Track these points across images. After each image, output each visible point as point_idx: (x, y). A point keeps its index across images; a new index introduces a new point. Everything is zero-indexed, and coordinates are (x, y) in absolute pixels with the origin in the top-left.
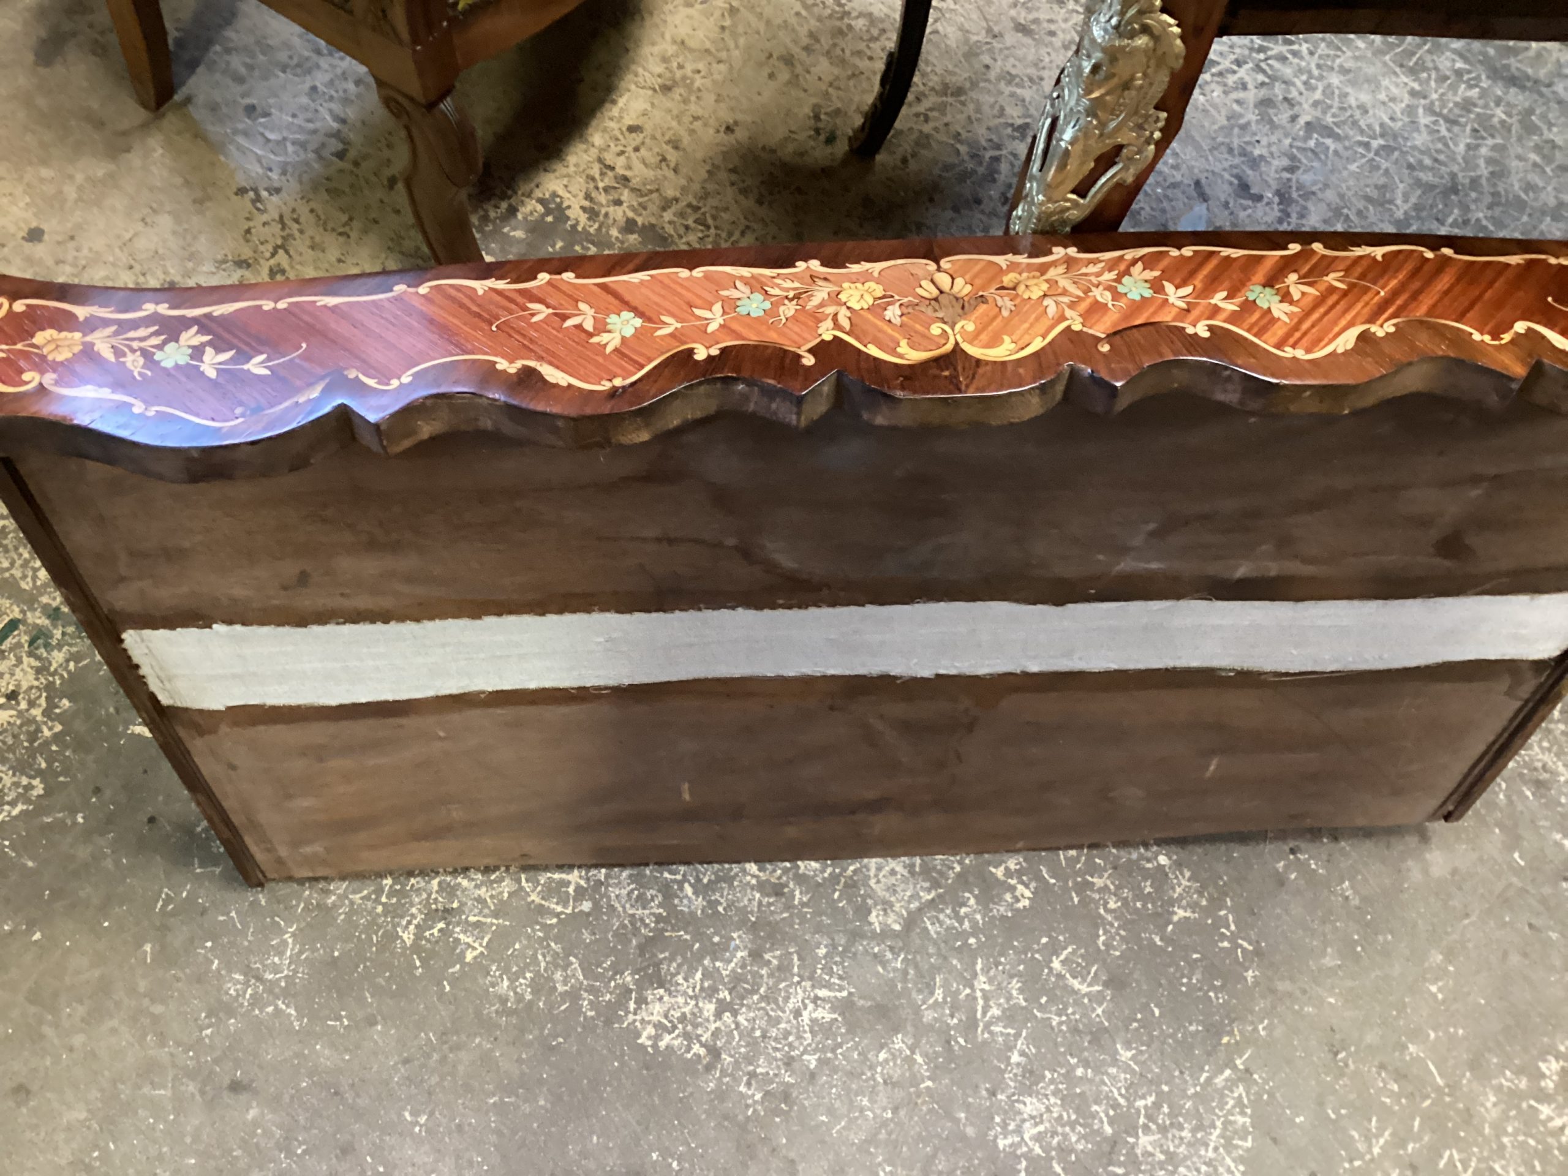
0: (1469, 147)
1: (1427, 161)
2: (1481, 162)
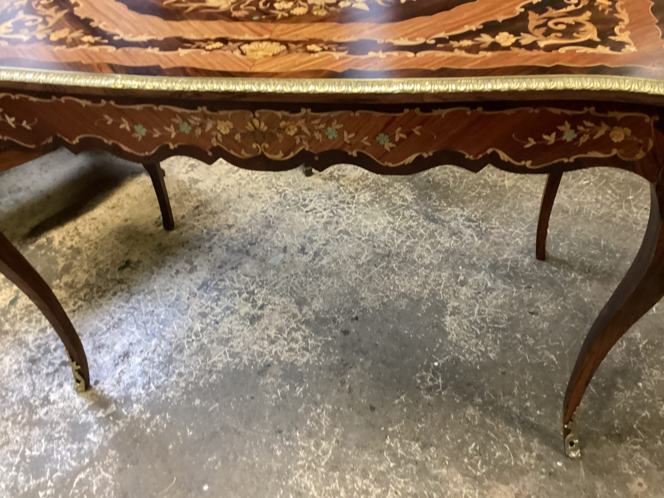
0: (402, 242)
1: (382, 245)
2: (405, 247)
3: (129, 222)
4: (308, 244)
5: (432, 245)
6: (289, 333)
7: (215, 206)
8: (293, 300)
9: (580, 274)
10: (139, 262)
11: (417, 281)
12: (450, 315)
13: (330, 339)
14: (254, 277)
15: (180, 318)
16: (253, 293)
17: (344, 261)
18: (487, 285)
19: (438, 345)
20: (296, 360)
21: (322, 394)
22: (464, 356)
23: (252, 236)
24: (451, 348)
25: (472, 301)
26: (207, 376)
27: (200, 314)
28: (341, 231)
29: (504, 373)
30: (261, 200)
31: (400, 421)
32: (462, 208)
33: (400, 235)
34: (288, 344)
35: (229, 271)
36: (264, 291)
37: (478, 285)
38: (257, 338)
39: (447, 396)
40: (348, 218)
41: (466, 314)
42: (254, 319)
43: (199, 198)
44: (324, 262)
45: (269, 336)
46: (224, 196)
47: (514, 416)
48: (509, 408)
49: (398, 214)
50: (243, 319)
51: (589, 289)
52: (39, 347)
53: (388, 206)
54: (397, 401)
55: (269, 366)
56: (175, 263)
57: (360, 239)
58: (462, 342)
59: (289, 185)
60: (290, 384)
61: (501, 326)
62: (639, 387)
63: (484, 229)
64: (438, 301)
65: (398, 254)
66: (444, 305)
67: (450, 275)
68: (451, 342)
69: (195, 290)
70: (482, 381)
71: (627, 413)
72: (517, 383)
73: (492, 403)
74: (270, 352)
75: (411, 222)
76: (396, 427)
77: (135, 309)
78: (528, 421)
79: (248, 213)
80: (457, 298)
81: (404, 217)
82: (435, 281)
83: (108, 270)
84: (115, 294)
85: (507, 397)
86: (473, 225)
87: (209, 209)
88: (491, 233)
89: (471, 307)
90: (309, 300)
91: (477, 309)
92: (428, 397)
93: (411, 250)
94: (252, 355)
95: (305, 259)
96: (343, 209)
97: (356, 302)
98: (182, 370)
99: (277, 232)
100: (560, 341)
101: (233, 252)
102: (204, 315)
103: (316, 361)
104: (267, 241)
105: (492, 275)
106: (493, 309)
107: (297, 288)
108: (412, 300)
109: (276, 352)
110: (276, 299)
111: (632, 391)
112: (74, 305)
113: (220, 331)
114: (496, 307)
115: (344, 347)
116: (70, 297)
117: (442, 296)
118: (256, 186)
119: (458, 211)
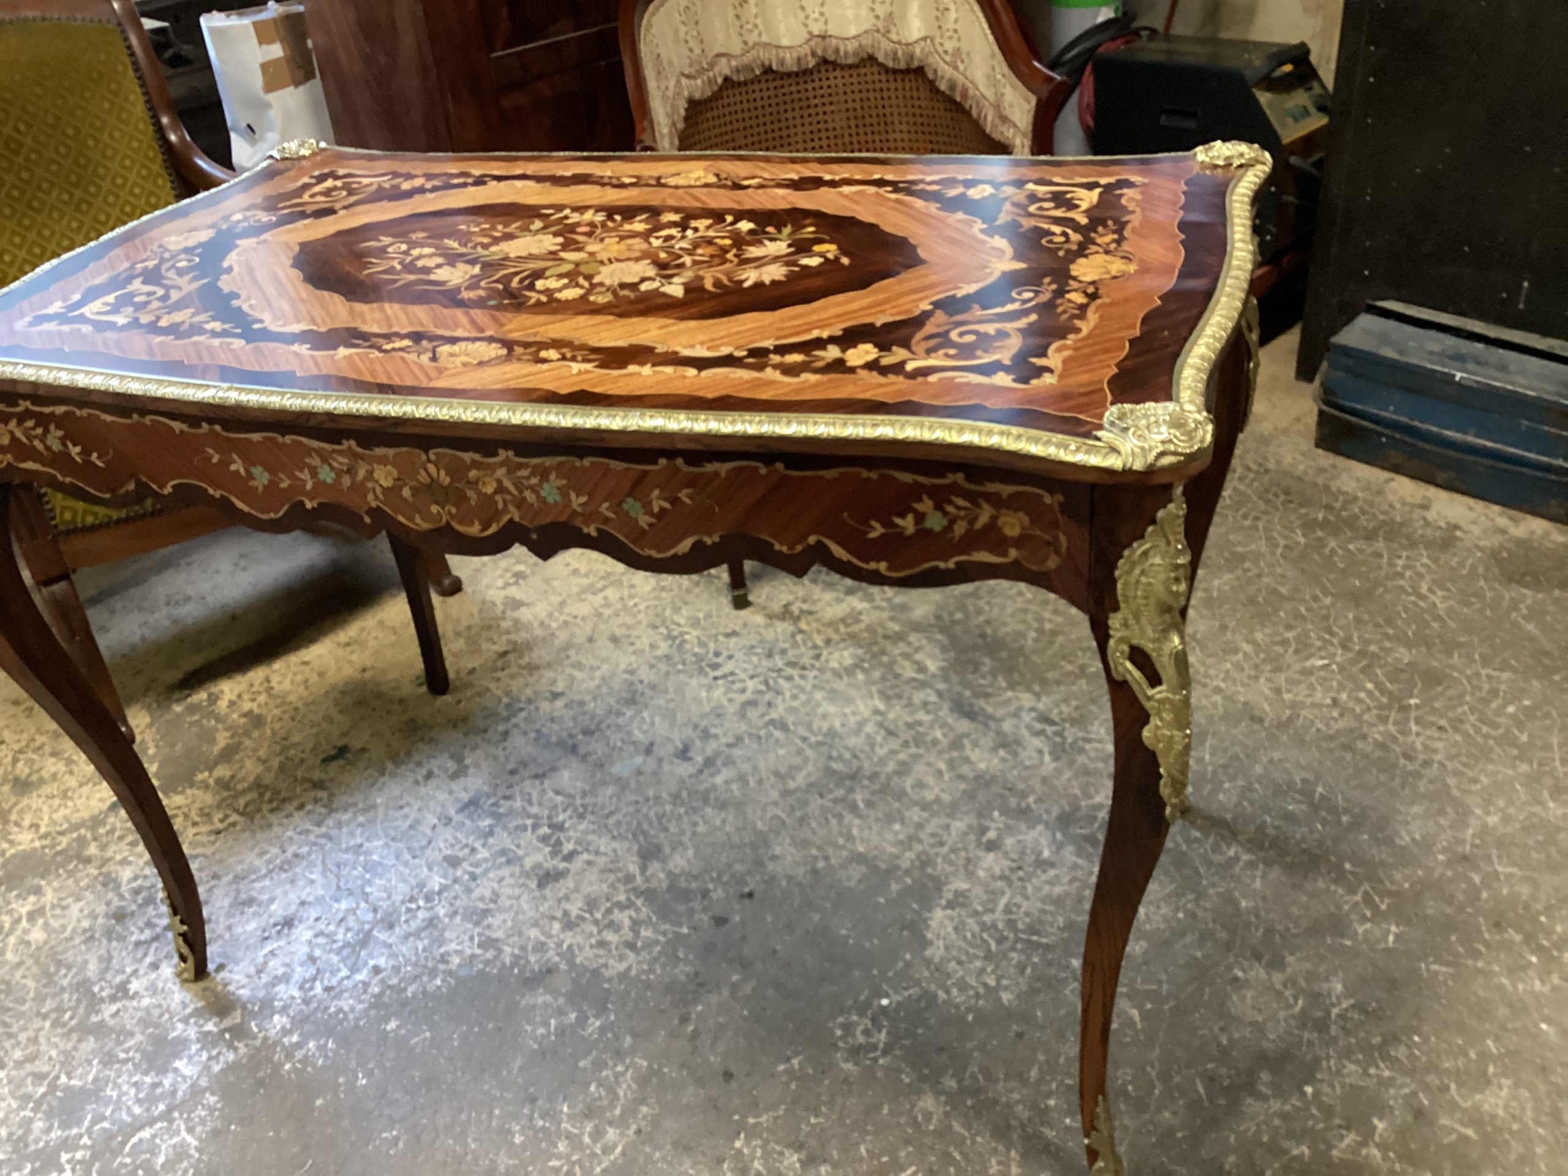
0: (891, 752)
1: (847, 756)
2: (892, 764)
3: (367, 675)
4: (698, 743)
5: (951, 764)
6: (609, 911)
7: (539, 655)
8: (636, 847)
9: (1249, 851)
10: (364, 750)
11: (896, 833)
12: (944, 908)
13: (685, 930)
14: (571, 796)
15: (406, 864)
16: (560, 827)
17: (760, 782)
18: (1040, 853)
19: (901, 964)
20: (606, 966)
21: (634, 1036)
22: (948, 992)
23: (593, 716)
24: (926, 974)
25: (1000, 884)
26: (425, 979)
27: (446, 859)
28: (772, 722)
29: (1020, 1035)
30: (631, 649)
31: (774, 1107)
32: (1038, 696)
33: (891, 739)
34: (600, 932)
35: (528, 783)
36: (583, 826)
37: (1023, 853)
38: (543, 916)
39: (887, 1069)
40: (794, 697)
41: (980, 908)
42: (547, 878)
43: (513, 637)
44: (719, 780)
45: (566, 913)
46: (563, 636)
47: (1014, 1123)
48: (1009, 1105)
49: (899, 696)
50: (527, 875)
51: (1258, 884)
52: (137, 892)
53: (883, 679)
54: (781, 1068)
55: (549, 971)
56: (430, 757)
57: (804, 739)
58: (953, 965)
59: (696, 623)
60: (580, 1011)
61: (1044, 940)
62: (1304, 1094)
63: (1070, 740)
64: (930, 877)
65: (874, 776)
66: (939, 884)
67: (970, 827)
68: (928, 962)
69: (452, 812)
70: (969, 1045)
71: (1261, 1144)
72: (1041, 1057)
73: (975, 1092)
74: (559, 945)
75: (922, 716)
76: (764, 1118)
77: (330, 838)
78: (1039, 1136)
79: (598, 673)
80: (970, 874)
81: (910, 704)
82: (933, 835)
83: (302, 761)
84: (301, 807)
85: (1013, 1084)
86: (1050, 730)
87: (526, 660)
88: (1082, 751)
89: (994, 895)
90: (667, 850)
91: (1003, 901)
92: (848, 1066)
93: (904, 769)
94: (523, 948)
95: (684, 769)
96: (790, 678)
97: (759, 863)
98: (382, 962)
99: (645, 714)
100: (1160, 982)
101: (548, 745)
102: (453, 862)
103: (644, 972)
104: (619, 728)
105: (1059, 836)
106: (1039, 905)
107: (650, 824)
108: (874, 869)
109: (570, 947)
110: (603, 844)
111: (1286, 1101)
112: (222, 821)
113: (477, 893)
114: (1045, 900)
115: (708, 949)
116: (219, 807)
117: (940, 867)
118: (630, 621)
119: (1026, 699)
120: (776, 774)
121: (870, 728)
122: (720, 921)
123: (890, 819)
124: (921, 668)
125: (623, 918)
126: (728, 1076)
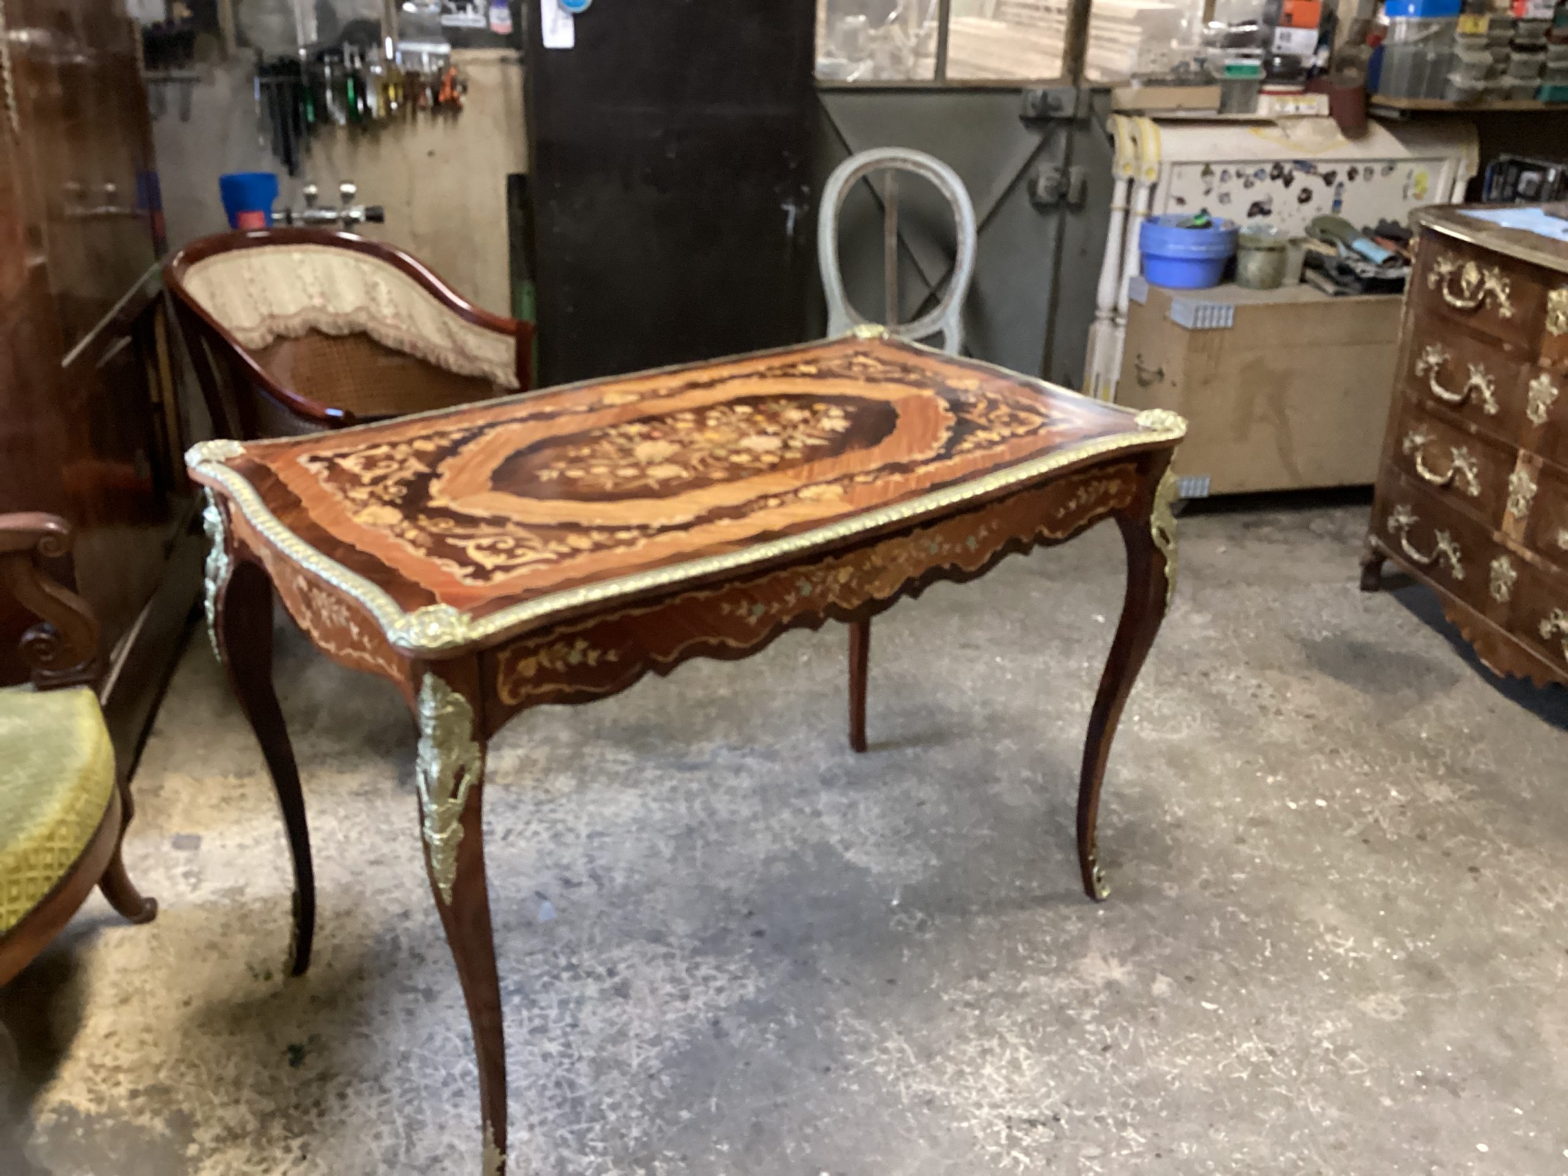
0: (687, 808)
1: (669, 824)
2: (699, 812)
4: (566, 873)
5: (729, 794)
6: (691, 976)
8: (642, 941)
10: (314, 1037)
11: (764, 839)
12: (846, 851)
13: (749, 951)
14: (545, 950)
16: (573, 966)
17: (646, 866)
18: (842, 803)
19: (873, 885)
20: (742, 995)
22: (911, 879)
24: (890, 880)
25: (850, 826)
26: (654, 1083)
28: (590, 836)
29: (964, 871)
31: (932, 974)
32: (710, 740)
33: (675, 803)
34: (707, 987)
36: (587, 955)
37: (835, 807)
38: (659, 1006)
39: (944, 923)
40: (577, 817)
41: (860, 840)
42: (621, 991)
44: (620, 881)
45: (670, 995)
47: (1020, 901)
48: (1007, 897)
49: (638, 782)
50: (605, 999)
51: (940, 757)
53: (611, 779)
54: (905, 960)
55: (717, 1022)
56: (385, 1004)
58: (893, 868)
60: (771, 1021)
61: (908, 833)
63: (763, 750)
64: (816, 844)
65: (702, 824)
66: (825, 845)
67: (791, 813)
68: (882, 875)
70: (955, 889)
72: (986, 872)
73: (988, 902)
74: (698, 1009)
75: (668, 783)
76: (937, 981)
77: (414, 1090)
78: (1036, 897)
80: (830, 831)
81: (652, 782)
82: (783, 828)
83: (273, 1078)
84: (342, 1096)
85: (995, 889)
88: (777, 751)
89: (856, 831)
90: (662, 928)
91: (864, 831)
93: (710, 811)
95: (588, 890)
96: (553, 811)
97: (725, 898)
103: (767, 981)
105: (836, 790)
106: (880, 822)
107: (627, 926)
108: (785, 860)
109: (705, 1004)
110: (618, 953)
112: (288, 1152)
113: (593, 1031)
114: (879, 818)
115: (777, 948)
116: (261, 1149)
117: (812, 837)
119: (707, 745)
120: (646, 856)
121: (654, 806)
122: (759, 934)
123: (750, 835)
124: (624, 763)
125: (704, 971)
126: (891, 982)
